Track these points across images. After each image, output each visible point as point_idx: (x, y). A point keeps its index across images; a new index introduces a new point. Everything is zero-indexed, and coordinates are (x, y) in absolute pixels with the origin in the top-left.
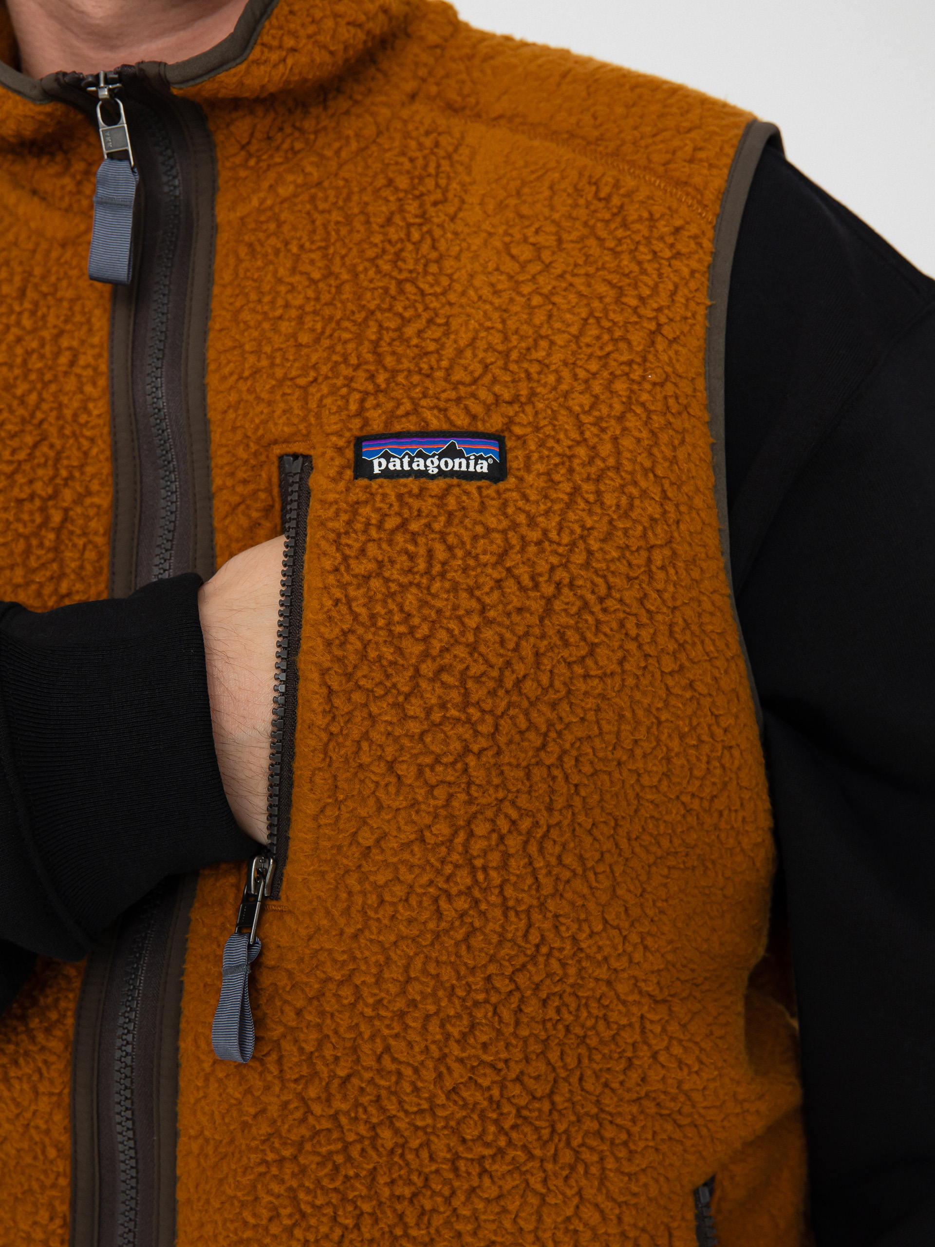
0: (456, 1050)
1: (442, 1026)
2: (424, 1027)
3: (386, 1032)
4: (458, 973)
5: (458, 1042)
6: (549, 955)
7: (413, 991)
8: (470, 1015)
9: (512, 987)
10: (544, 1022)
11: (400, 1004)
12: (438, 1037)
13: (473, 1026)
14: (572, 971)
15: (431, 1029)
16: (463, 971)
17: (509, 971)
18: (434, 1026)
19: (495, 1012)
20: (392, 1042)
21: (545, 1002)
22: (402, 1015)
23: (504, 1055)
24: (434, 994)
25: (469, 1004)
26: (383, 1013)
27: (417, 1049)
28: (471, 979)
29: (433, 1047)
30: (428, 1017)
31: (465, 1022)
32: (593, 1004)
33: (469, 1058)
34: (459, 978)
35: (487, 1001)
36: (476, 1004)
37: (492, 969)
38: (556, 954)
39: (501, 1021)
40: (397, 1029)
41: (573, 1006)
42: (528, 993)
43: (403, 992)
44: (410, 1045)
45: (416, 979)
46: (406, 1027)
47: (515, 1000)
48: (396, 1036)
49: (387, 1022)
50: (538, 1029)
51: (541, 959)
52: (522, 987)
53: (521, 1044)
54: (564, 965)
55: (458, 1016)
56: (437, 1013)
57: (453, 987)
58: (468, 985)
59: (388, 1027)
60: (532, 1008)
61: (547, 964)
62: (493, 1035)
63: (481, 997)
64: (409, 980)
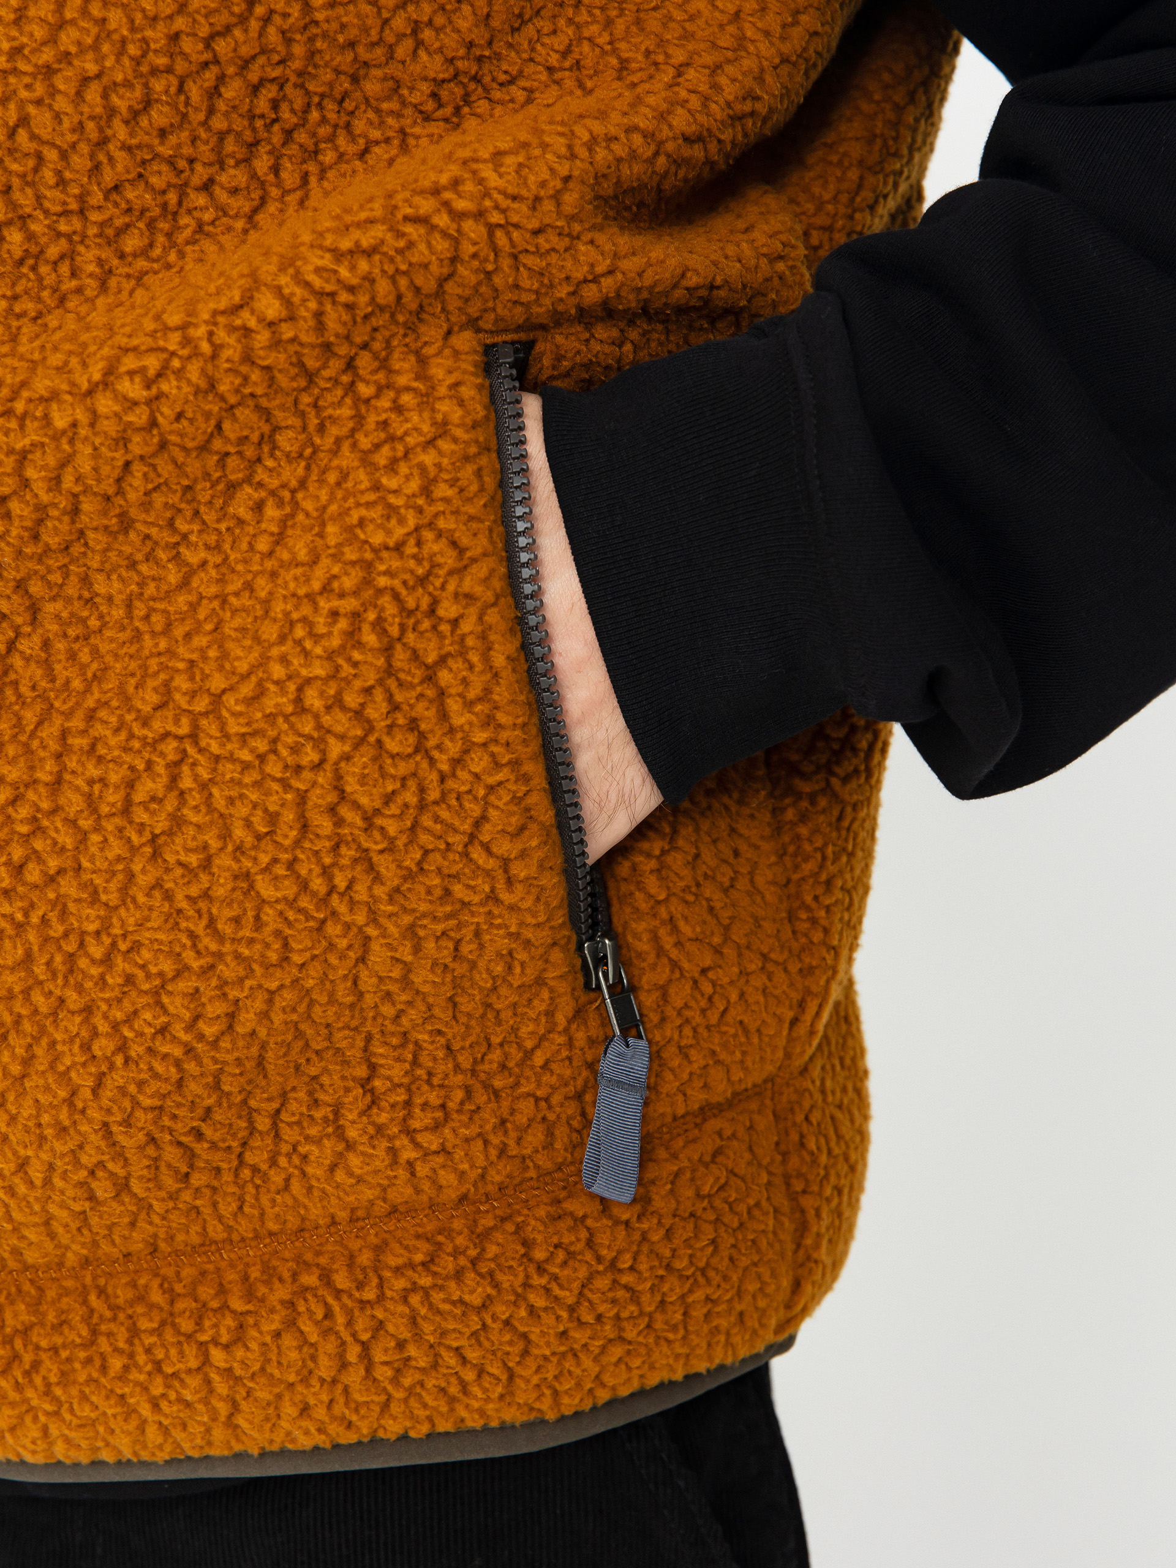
0: (120, 131)
1: (105, 96)
2: (79, 94)
3: (24, 94)
4: (132, 21)
5: (126, 122)
6: (267, 20)
7: (67, 39)
8: (146, 85)
9: (207, 56)
10: (252, 117)
11: (47, 56)
12: (99, 110)
13: (148, 103)
14: (298, 50)
15: (88, 97)
16: (138, 18)
17: (204, 31)
18: (93, 94)
19: (181, 89)
20: (31, 110)
21: (255, 89)
22: (48, 71)
23: (187, 151)
24: (95, 47)
25: (144, 69)
26: (22, 66)
27: (66, 124)
28: (149, 33)
29: (90, 126)
30: (85, 80)
31: (138, 93)
32: (330, 106)
33: (139, 147)
34: (133, 29)
35: (169, 70)
36: (155, 71)
37: (180, 23)
38: (277, 19)
39: (187, 103)
40: (40, 89)
41: (298, 104)
42: (231, 70)
43: (52, 40)
44: (57, 117)
45: (73, 22)
46: (53, 92)
47: (210, 75)
48: (39, 102)
49: (27, 80)
50: (239, 124)
51: (254, 25)
52: (223, 59)
53: (214, 140)
54: (289, 42)
55: (128, 84)
56: (98, 76)
57: (123, 41)
58: (145, 41)
59: (28, 87)
60: (232, 91)
61: (261, 34)
62: (176, 120)
63: (162, 61)
64: (62, 24)
